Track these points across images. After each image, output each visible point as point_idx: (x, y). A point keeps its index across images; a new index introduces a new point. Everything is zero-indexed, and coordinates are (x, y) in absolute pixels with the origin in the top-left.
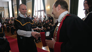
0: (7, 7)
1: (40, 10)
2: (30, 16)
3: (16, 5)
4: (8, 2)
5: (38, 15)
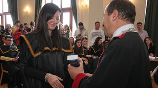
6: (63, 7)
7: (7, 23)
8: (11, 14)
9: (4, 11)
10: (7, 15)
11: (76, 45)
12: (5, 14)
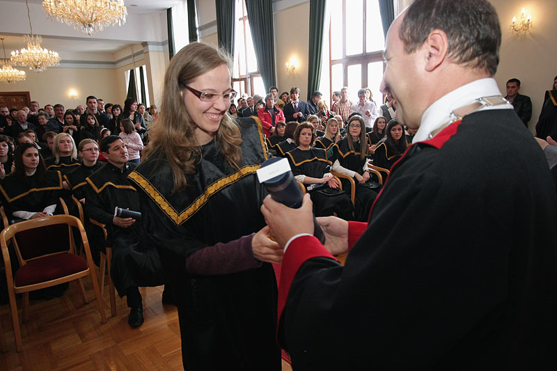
0: (163, 44)
1: (361, 52)
2: (293, 91)
3: (215, 29)
4: (169, 10)
5: (346, 84)
6: (368, 51)
7: (255, 94)
8: (262, 76)
9: (250, 71)
10: (255, 79)
11: (390, 135)
12: (252, 76)
